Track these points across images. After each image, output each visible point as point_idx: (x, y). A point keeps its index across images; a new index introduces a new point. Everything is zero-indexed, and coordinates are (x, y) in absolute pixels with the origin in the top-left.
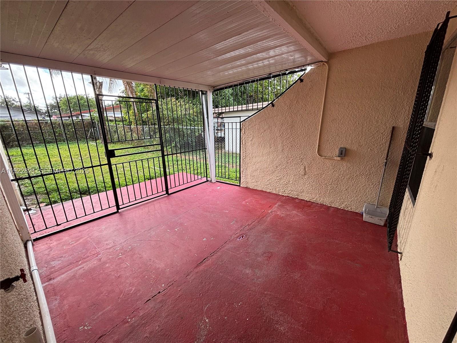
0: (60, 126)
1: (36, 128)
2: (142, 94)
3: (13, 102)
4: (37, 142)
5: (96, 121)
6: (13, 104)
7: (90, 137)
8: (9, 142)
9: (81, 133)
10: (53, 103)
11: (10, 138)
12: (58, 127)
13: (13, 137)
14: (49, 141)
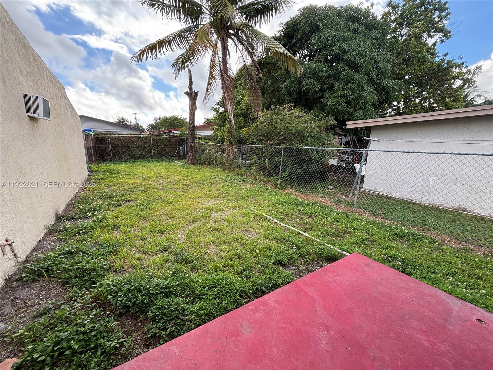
0: (150, 141)
1: (129, 142)
2: (239, 107)
3: (126, 122)
4: (128, 157)
5: (185, 138)
6: (126, 124)
7: (177, 156)
8: (104, 156)
9: (169, 150)
10: (153, 123)
11: (106, 151)
12: (148, 143)
13: (108, 150)
14: (138, 157)
